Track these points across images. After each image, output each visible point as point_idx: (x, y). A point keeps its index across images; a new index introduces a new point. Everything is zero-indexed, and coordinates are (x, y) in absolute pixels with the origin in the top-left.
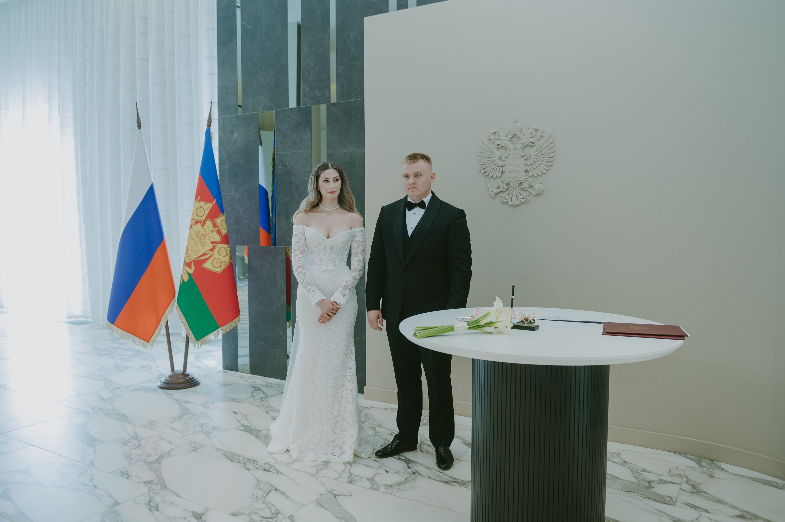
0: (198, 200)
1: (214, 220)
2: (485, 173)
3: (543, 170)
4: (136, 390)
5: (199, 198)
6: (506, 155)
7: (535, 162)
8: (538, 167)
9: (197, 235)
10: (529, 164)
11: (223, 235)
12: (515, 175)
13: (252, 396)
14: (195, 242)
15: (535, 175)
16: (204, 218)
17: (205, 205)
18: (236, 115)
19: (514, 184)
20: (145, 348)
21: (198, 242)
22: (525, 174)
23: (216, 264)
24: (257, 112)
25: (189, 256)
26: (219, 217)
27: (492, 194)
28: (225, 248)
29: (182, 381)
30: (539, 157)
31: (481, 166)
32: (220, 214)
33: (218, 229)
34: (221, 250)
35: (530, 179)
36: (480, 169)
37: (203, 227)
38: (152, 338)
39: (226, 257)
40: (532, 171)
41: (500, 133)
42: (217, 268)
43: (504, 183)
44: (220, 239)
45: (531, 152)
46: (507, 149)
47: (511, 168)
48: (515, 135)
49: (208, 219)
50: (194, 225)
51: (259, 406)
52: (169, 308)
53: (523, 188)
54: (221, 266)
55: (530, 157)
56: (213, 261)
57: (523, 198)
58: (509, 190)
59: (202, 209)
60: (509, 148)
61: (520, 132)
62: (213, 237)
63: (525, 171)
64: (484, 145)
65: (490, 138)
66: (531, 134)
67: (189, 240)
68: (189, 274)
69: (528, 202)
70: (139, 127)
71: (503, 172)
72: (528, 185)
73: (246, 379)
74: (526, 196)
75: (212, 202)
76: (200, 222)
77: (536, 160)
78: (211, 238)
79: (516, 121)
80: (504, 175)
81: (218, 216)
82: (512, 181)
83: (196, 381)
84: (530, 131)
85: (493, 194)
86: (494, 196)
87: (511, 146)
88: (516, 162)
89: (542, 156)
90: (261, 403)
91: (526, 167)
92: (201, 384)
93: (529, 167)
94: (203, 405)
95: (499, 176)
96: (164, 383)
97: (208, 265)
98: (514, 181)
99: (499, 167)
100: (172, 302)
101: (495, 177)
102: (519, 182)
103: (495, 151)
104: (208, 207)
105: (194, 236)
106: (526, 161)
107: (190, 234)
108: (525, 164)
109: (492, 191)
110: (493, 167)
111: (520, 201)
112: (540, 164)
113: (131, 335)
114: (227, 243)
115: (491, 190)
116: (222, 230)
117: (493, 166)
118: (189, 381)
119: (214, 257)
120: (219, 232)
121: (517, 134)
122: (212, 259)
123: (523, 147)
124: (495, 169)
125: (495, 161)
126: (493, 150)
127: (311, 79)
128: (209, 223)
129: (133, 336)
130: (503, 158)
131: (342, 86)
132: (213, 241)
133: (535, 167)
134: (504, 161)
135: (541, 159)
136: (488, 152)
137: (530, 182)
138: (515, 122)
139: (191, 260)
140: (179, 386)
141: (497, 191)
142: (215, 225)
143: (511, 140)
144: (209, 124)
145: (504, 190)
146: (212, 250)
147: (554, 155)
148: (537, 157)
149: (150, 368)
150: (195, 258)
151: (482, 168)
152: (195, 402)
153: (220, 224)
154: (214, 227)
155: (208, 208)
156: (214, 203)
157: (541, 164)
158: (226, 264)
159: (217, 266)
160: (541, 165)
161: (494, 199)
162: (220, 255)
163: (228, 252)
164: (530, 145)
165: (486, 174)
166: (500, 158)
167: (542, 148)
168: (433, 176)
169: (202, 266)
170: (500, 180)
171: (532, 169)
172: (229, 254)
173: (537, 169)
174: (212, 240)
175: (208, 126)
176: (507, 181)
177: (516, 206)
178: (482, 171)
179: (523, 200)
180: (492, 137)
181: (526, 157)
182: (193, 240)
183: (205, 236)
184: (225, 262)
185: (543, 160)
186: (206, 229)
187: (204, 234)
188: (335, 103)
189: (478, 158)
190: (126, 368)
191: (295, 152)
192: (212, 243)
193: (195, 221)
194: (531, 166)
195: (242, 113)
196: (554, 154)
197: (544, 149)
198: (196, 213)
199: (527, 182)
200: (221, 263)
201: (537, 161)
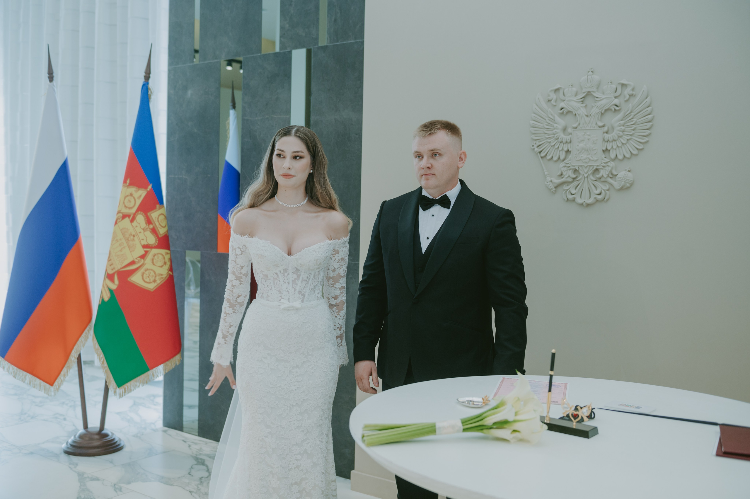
0: (128, 184)
1: (148, 214)
2: (540, 152)
3: (634, 150)
4: (32, 453)
5: (128, 181)
6: (575, 125)
7: (621, 137)
8: (626, 144)
9: (123, 234)
10: (611, 140)
11: (160, 236)
12: (588, 156)
13: (189, 474)
14: (120, 245)
15: (620, 157)
16: (134, 210)
17: (136, 191)
18: (191, 64)
19: (586, 171)
20: (47, 394)
21: (125, 244)
22: (603, 156)
23: (148, 277)
24: (219, 60)
25: (112, 264)
26: (155, 210)
27: (550, 186)
28: (162, 255)
29: (97, 443)
30: (627, 129)
31: (535, 142)
32: (158, 206)
33: (154, 226)
34: (156, 257)
35: (612, 164)
36: (533, 146)
37: (133, 224)
38: (57, 380)
39: (163, 267)
40: (614, 151)
41: (565, 91)
42: (150, 283)
43: (570, 169)
44: (156, 241)
45: (614, 120)
46: (575, 115)
47: (582, 145)
48: (589, 94)
49: (140, 212)
50: (120, 220)
51: (193, 492)
52: (82, 339)
53: (600, 178)
54: (155, 281)
55: (613, 128)
56: (143, 273)
57: (600, 194)
58: (577, 179)
59: (132, 198)
60: (579, 115)
61: (598, 88)
62: (145, 238)
63: (603, 151)
64: (540, 109)
65: (550, 98)
66: (616, 92)
67: (112, 241)
68: (110, 290)
69: (608, 200)
70: (51, 78)
71: (568, 152)
72: (607, 173)
73: (190, 444)
74: (604, 190)
75: (146, 188)
76: (129, 216)
77: (621, 134)
78: (143, 240)
79: (592, 72)
80: (570, 157)
81: (153, 208)
82: (582, 166)
83: (118, 443)
84: (614, 86)
85: (552, 186)
86: (554, 189)
87: (582, 111)
88: (589, 135)
89: (632, 127)
90: (198, 487)
91: (606, 144)
92: (125, 450)
93: (611, 144)
94: (115, 485)
95: (562, 158)
96: (71, 445)
97: (136, 279)
98: (586, 166)
99: (562, 144)
100: (86, 331)
101: (555, 158)
102: (594, 168)
103: (557, 119)
104: (140, 194)
105: (120, 236)
106: (605, 134)
107: (114, 233)
108: (604, 140)
109: (551, 181)
110: (553, 144)
111: (595, 198)
112: (628, 140)
113: (28, 374)
114: (167, 247)
115: (549, 179)
116: (159, 229)
117: (553, 142)
118: (109, 443)
119: (145, 267)
120: (154, 231)
121: (593, 92)
122: (142, 270)
123: (602, 113)
124: (556, 147)
125: (557, 134)
126: (554, 117)
127: (292, 12)
128: (140, 218)
129: (31, 376)
130: (570, 130)
131: (335, 20)
132: (146, 243)
133: (620, 145)
134: (571, 134)
135: (630, 132)
136: (545, 120)
137: (612, 169)
138: (590, 73)
139: (114, 271)
140: (90, 451)
141: (558, 181)
142: (149, 221)
143: (582, 101)
144: (148, 75)
145: (570, 180)
146: (143, 257)
147: (652, 126)
148: (623, 128)
149: (65, 419)
150: (119, 268)
151: (537, 145)
152: (104, 480)
153: (157, 220)
154: (148, 225)
155: (140, 196)
156: (148, 190)
157: (630, 139)
158: (162, 278)
159: (150, 280)
160: (631, 141)
161: (554, 193)
162: (154, 264)
163: (167, 260)
164: (613, 110)
165: (543, 154)
166: (565, 129)
167: (633, 114)
168: (463, 156)
169: (129, 279)
170: (564, 165)
171: (615, 147)
172: (168, 264)
173: (623, 147)
174: (144, 243)
175: (145, 79)
176: (574, 166)
177: (588, 205)
178: (536, 149)
179: (599, 197)
180: (553, 96)
181: (606, 129)
182: (118, 241)
183: (134, 236)
184: (161, 275)
185: (633, 134)
186: (137, 227)
187: (133, 233)
188: (325, 46)
189: (531, 129)
190: (32, 418)
191: (267, 118)
192: (144, 246)
193: (121, 215)
194: (614, 143)
195: (200, 61)
196: (651, 123)
197: (635, 115)
198: (124, 203)
199: (607, 168)
200: (156, 277)
201: (624, 134)
